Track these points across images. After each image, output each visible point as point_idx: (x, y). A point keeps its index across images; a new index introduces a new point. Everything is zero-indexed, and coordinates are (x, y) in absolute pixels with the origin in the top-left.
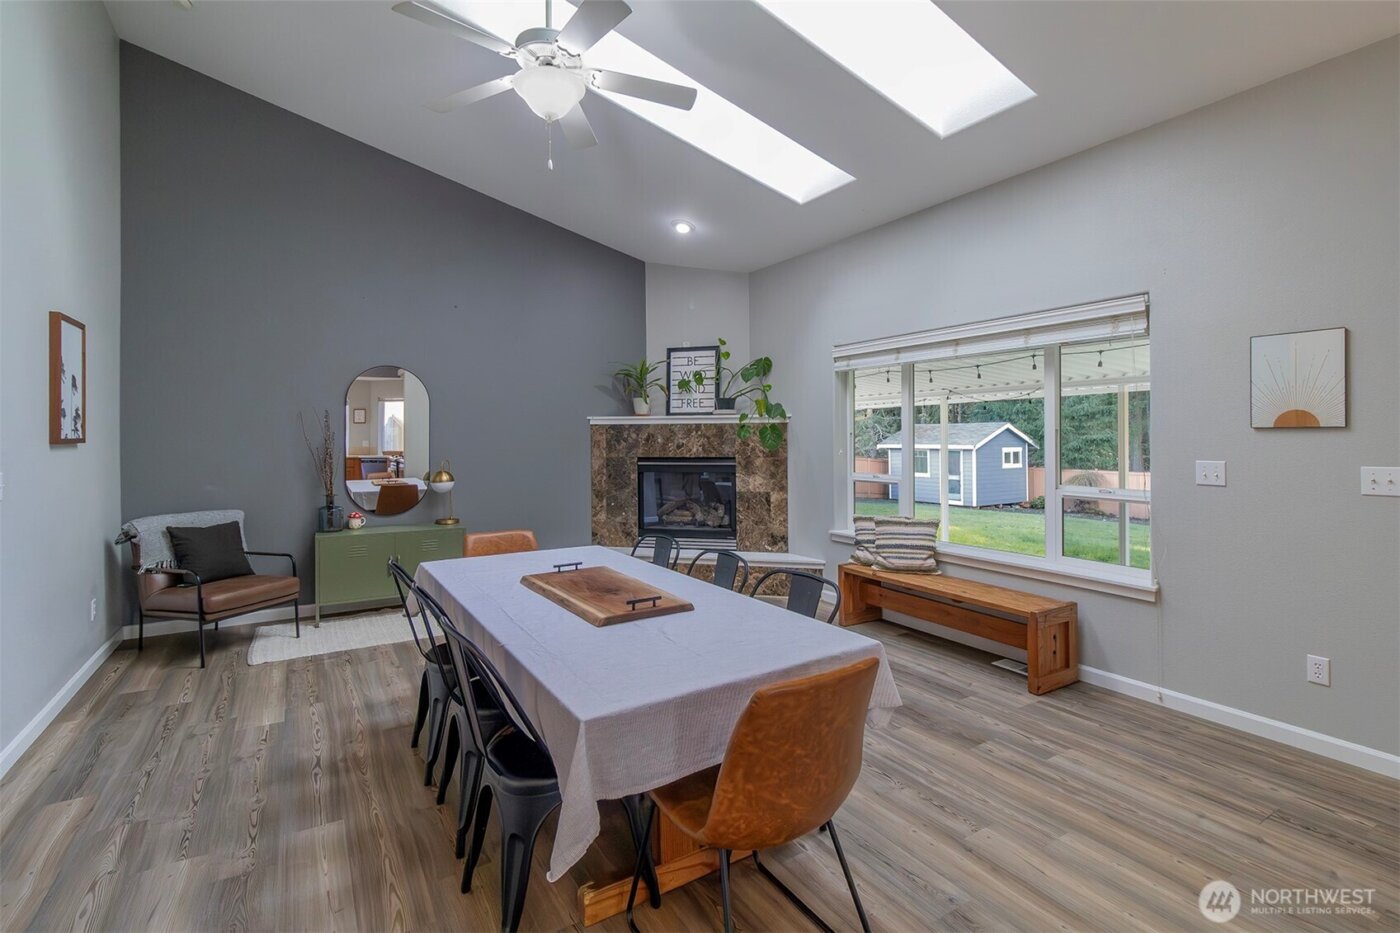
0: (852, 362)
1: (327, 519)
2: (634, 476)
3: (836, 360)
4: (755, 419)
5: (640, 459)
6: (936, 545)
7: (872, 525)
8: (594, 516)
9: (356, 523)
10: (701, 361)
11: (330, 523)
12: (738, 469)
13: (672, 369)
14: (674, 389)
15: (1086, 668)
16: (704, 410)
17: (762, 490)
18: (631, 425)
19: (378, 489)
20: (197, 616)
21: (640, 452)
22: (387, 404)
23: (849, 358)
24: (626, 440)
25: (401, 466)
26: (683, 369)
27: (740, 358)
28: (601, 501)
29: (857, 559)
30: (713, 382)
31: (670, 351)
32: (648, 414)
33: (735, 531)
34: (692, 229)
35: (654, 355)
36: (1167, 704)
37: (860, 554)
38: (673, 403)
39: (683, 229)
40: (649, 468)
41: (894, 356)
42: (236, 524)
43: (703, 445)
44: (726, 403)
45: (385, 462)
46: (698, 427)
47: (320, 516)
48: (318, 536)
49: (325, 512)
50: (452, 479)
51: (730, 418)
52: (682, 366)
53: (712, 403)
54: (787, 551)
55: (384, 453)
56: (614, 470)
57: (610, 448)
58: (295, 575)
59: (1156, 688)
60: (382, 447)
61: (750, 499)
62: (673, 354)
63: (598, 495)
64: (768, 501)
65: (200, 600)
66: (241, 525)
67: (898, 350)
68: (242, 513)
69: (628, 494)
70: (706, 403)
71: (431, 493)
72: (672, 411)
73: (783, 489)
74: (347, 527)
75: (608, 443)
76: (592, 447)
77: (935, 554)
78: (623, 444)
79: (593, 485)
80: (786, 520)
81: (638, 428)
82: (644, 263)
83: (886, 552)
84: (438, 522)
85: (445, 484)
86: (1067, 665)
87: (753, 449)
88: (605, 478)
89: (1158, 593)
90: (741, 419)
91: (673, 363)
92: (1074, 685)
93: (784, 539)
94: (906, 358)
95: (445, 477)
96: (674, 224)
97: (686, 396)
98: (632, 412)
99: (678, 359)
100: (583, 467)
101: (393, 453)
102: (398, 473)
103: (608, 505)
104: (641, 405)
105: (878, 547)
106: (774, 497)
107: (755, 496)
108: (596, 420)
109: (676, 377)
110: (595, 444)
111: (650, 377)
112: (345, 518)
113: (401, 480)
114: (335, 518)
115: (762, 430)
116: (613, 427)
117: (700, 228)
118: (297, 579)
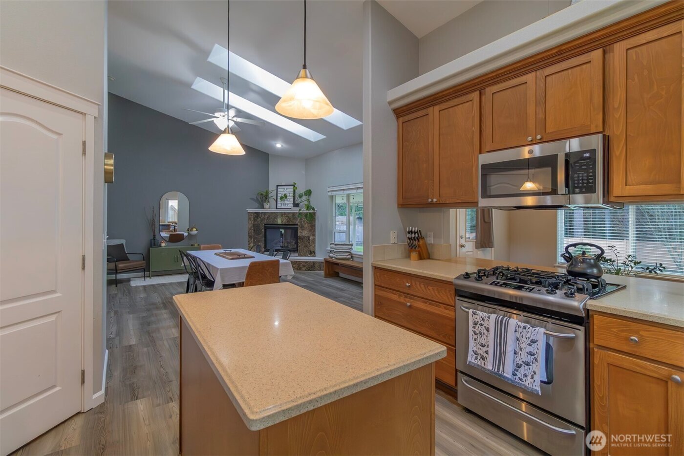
0: (333, 193)
1: (154, 243)
2: (263, 230)
3: (329, 191)
4: (304, 211)
5: (265, 224)
6: (352, 251)
7: (334, 245)
8: (249, 244)
9: (163, 245)
10: (288, 190)
11: (155, 245)
12: (299, 228)
13: (278, 192)
14: (279, 200)
16: (289, 207)
17: (307, 235)
18: (262, 213)
19: (169, 235)
20: (115, 271)
21: (265, 222)
22: (170, 201)
23: (332, 191)
24: (260, 218)
25: (176, 227)
26: (282, 193)
27: (301, 190)
28: (251, 239)
29: (329, 256)
30: (292, 197)
31: (278, 186)
32: (269, 208)
33: (298, 249)
34: (282, 146)
35: (272, 187)
37: (331, 255)
38: (278, 205)
39: (279, 145)
40: (269, 228)
41: (342, 192)
42: (122, 244)
43: (287, 220)
44: (296, 205)
45: (169, 226)
46: (285, 213)
47: (151, 242)
48: (150, 248)
49: (153, 240)
50: (197, 230)
51: (296, 210)
52: (282, 191)
53: (292, 205)
54: (315, 256)
55: (168, 222)
56: (256, 228)
57: (255, 220)
58: (144, 260)
60: (167, 220)
61: (302, 238)
62: (279, 187)
63: (250, 237)
64: (309, 239)
65: (116, 266)
66: (124, 245)
67: (344, 190)
68: (125, 240)
69: (261, 237)
70: (289, 205)
71: (189, 235)
72: (278, 207)
73: (314, 235)
74: (160, 246)
75: (254, 219)
76: (248, 220)
77: (351, 254)
78: (259, 219)
79: (249, 233)
80: (315, 246)
81: (265, 213)
82: (268, 154)
83: (336, 254)
84: (192, 245)
85: (194, 232)
87: (304, 221)
88: (253, 231)
90: (299, 211)
91: (279, 190)
93: (314, 252)
94: (349, 192)
95: (194, 229)
96: (276, 144)
97: (283, 202)
98: (263, 208)
99: (281, 189)
100: (245, 227)
101: (172, 222)
102: (175, 230)
103: (254, 241)
104: (266, 206)
105: (335, 252)
106: (311, 238)
107: (304, 237)
108: (250, 210)
109: (279, 195)
110: (249, 219)
111: (270, 195)
112: (160, 243)
113: (176, 233)
114: (156, 244)
115: (306, 215)
116: (255, 213)
117: (285, 146)
118: (145, 262)
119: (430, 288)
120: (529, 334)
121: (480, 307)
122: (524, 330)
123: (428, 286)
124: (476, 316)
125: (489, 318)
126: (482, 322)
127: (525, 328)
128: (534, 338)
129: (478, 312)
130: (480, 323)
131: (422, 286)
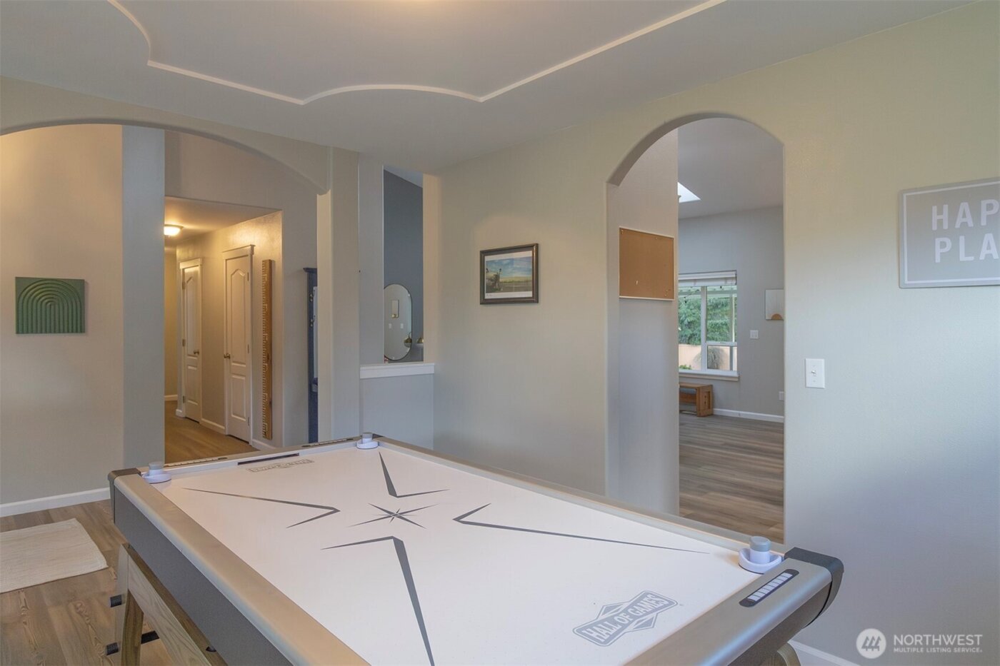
15: (715, 409)
36: (742, 417)
59: (738, 412)
86: (709, 407)
89: (739, 378)
92: (712, 415)
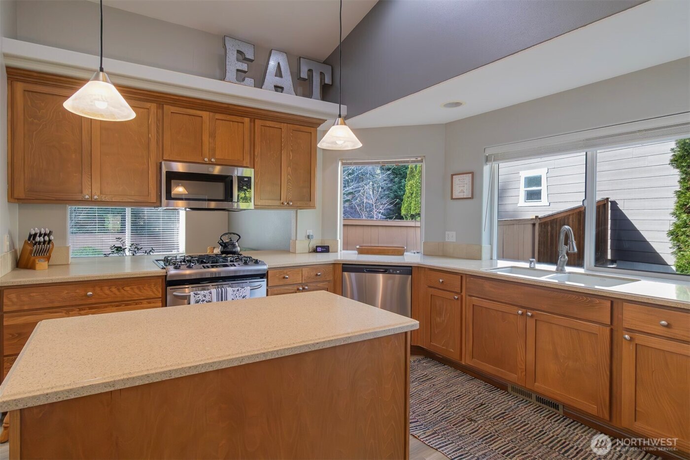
119: (127, 289)
120: (241, 293)
121: (200, 288)
122: (238, 292)
123: (123, 288)
124: (198, 296)
125: (211, 293)
126: (204, 298)
127: (238, 290)
128: (244, 294)
129: (199, 292)
130: (202, 300)
131: (114, 289)
